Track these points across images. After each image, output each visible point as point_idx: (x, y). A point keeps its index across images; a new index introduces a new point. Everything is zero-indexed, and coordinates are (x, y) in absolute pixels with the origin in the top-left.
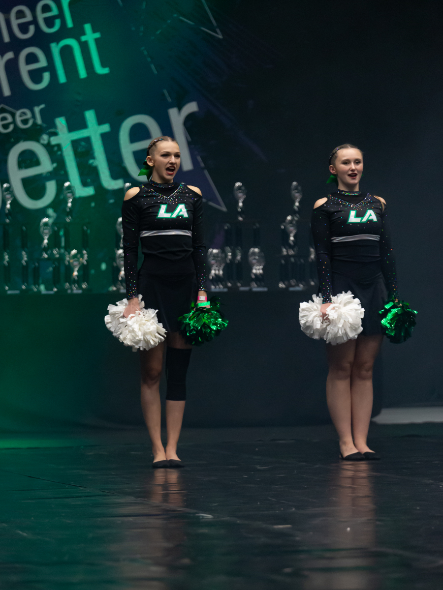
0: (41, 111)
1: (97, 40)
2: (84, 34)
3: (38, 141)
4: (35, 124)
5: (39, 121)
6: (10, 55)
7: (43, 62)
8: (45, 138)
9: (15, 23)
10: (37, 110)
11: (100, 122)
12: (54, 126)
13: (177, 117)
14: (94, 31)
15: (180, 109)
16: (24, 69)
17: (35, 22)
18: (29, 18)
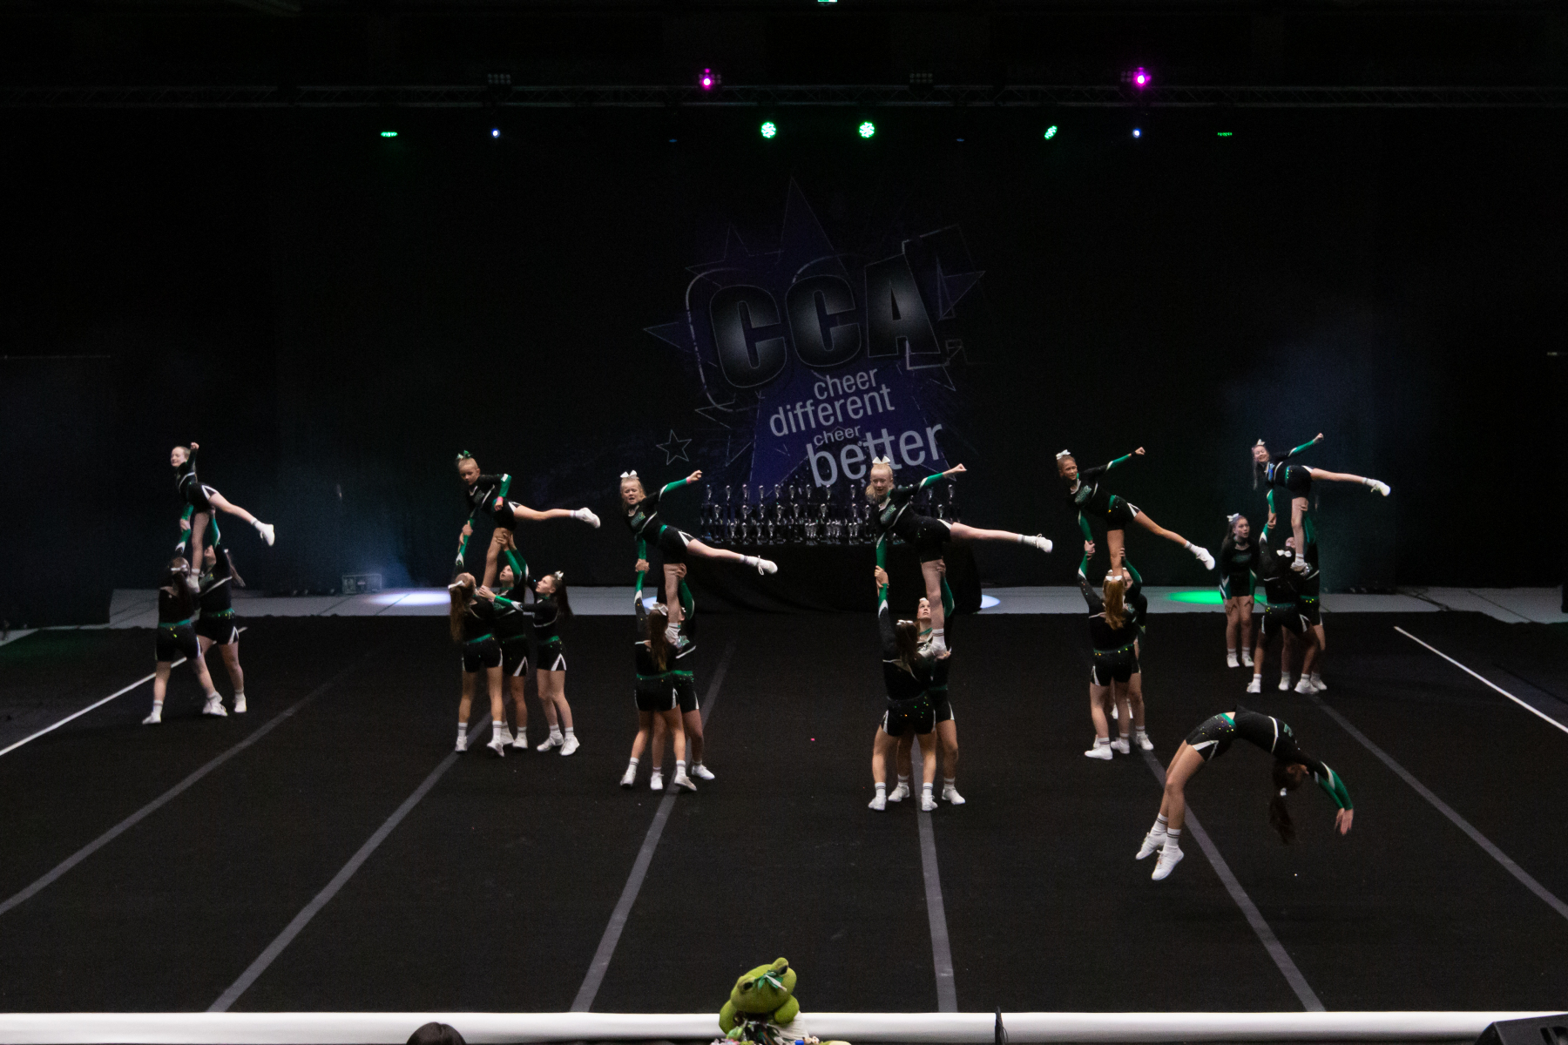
0: (858, 429)
1: (888, 393)
2: (881, 389)
3: (856, 444)
4: (855, 436)
5: (857, 434)
6: (842, 401)
7: (859, 404)
8: (860, 443)
9: (845, 385)
10: (856, 429)
11: (890, 435)
12: (865, 437)
13: (930, 433)
14: (887, 388)
15: (932, 428)
16: (850, 408)
17: (856, 384)
18: (852, 381)
